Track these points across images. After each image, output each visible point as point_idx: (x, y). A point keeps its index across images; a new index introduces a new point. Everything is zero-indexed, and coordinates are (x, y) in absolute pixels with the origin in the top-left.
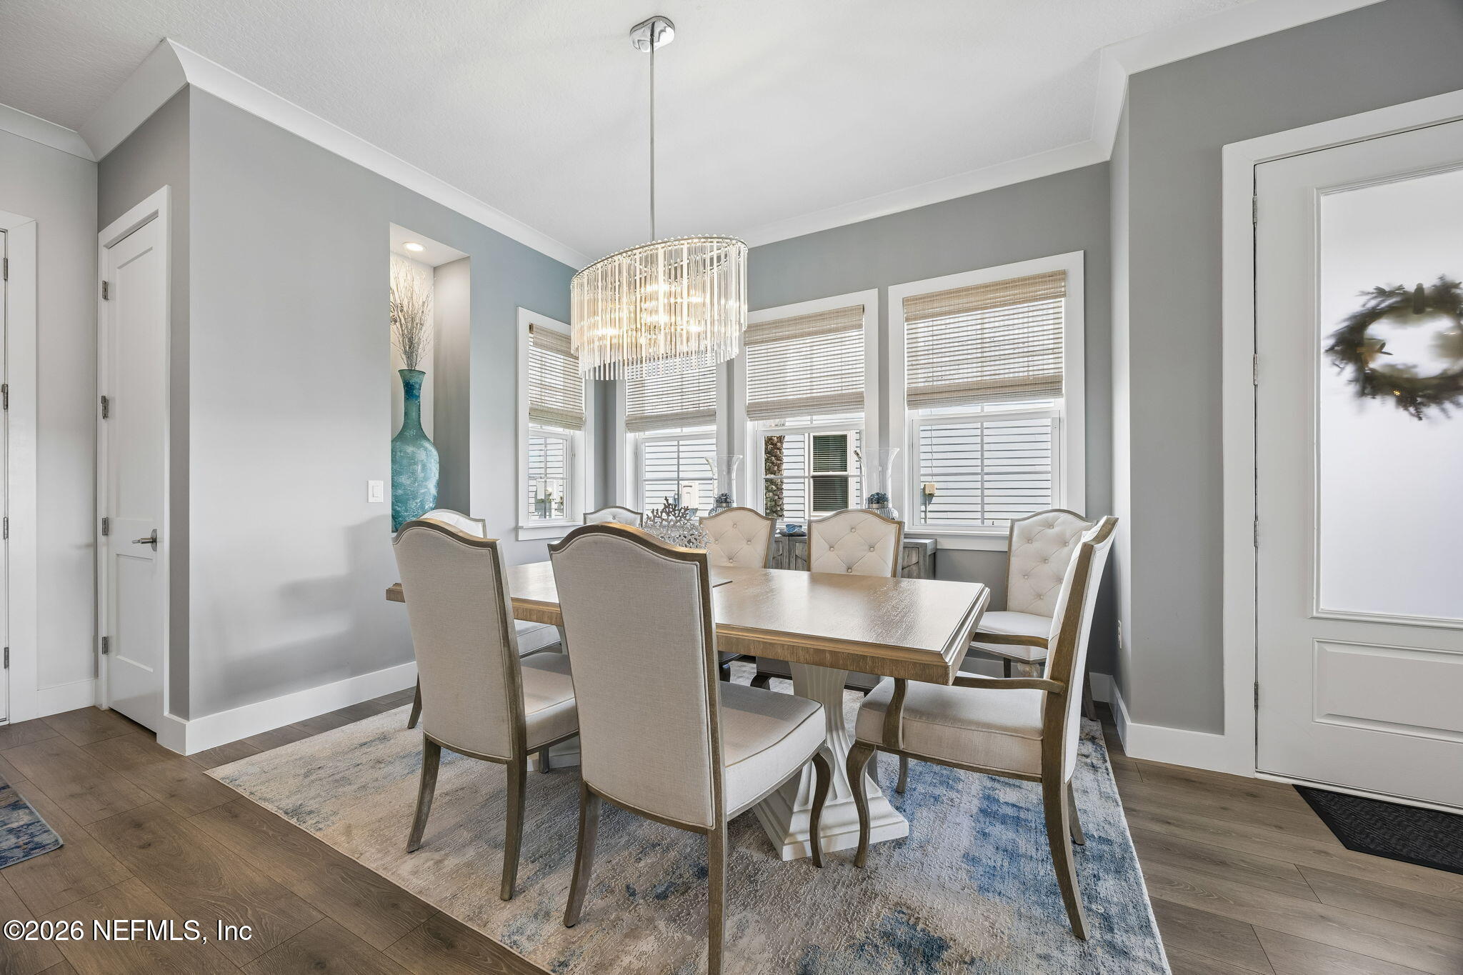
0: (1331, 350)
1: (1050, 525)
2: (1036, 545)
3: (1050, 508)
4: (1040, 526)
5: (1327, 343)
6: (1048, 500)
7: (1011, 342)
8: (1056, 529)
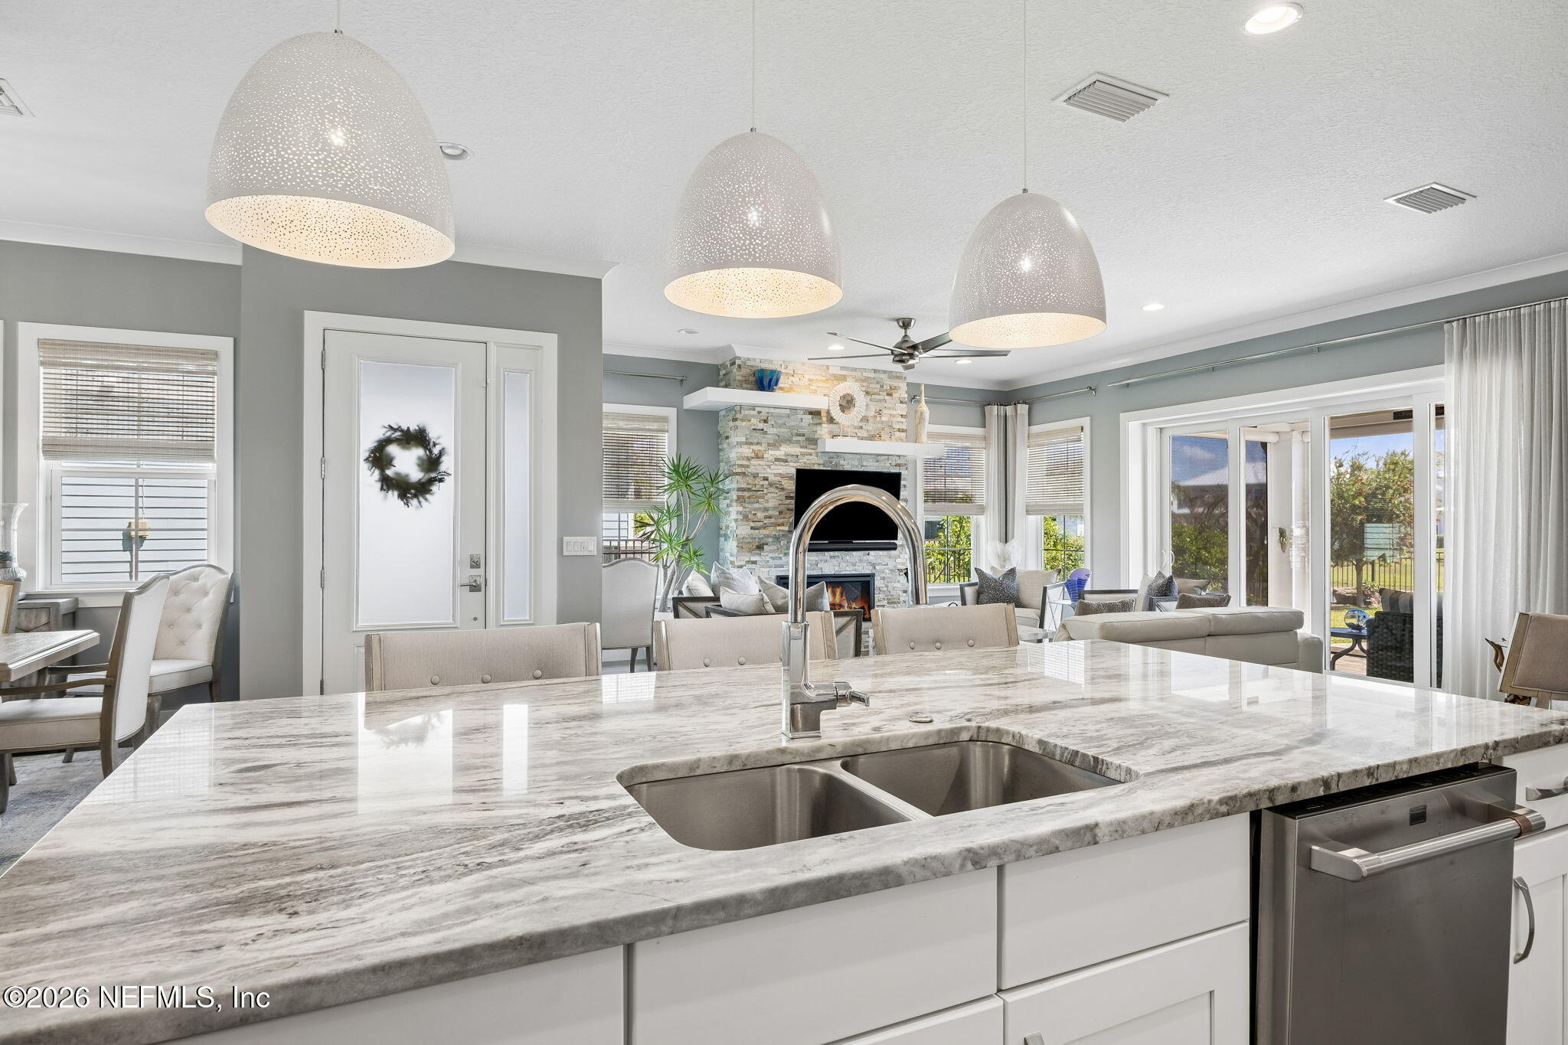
0: (366, 460)
1: (195, 578)
2: (182, 597)
3: (206, 563)
4: (188, 580)
5: (364, 454)
6: (203, 555)
7: (165, 406)
8: (200, 582)
